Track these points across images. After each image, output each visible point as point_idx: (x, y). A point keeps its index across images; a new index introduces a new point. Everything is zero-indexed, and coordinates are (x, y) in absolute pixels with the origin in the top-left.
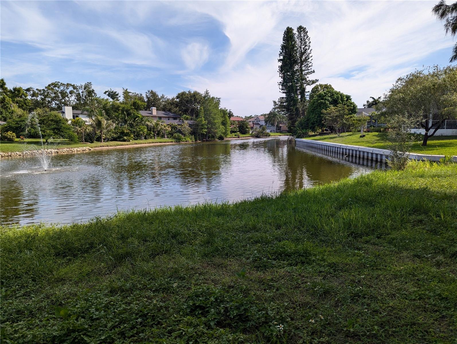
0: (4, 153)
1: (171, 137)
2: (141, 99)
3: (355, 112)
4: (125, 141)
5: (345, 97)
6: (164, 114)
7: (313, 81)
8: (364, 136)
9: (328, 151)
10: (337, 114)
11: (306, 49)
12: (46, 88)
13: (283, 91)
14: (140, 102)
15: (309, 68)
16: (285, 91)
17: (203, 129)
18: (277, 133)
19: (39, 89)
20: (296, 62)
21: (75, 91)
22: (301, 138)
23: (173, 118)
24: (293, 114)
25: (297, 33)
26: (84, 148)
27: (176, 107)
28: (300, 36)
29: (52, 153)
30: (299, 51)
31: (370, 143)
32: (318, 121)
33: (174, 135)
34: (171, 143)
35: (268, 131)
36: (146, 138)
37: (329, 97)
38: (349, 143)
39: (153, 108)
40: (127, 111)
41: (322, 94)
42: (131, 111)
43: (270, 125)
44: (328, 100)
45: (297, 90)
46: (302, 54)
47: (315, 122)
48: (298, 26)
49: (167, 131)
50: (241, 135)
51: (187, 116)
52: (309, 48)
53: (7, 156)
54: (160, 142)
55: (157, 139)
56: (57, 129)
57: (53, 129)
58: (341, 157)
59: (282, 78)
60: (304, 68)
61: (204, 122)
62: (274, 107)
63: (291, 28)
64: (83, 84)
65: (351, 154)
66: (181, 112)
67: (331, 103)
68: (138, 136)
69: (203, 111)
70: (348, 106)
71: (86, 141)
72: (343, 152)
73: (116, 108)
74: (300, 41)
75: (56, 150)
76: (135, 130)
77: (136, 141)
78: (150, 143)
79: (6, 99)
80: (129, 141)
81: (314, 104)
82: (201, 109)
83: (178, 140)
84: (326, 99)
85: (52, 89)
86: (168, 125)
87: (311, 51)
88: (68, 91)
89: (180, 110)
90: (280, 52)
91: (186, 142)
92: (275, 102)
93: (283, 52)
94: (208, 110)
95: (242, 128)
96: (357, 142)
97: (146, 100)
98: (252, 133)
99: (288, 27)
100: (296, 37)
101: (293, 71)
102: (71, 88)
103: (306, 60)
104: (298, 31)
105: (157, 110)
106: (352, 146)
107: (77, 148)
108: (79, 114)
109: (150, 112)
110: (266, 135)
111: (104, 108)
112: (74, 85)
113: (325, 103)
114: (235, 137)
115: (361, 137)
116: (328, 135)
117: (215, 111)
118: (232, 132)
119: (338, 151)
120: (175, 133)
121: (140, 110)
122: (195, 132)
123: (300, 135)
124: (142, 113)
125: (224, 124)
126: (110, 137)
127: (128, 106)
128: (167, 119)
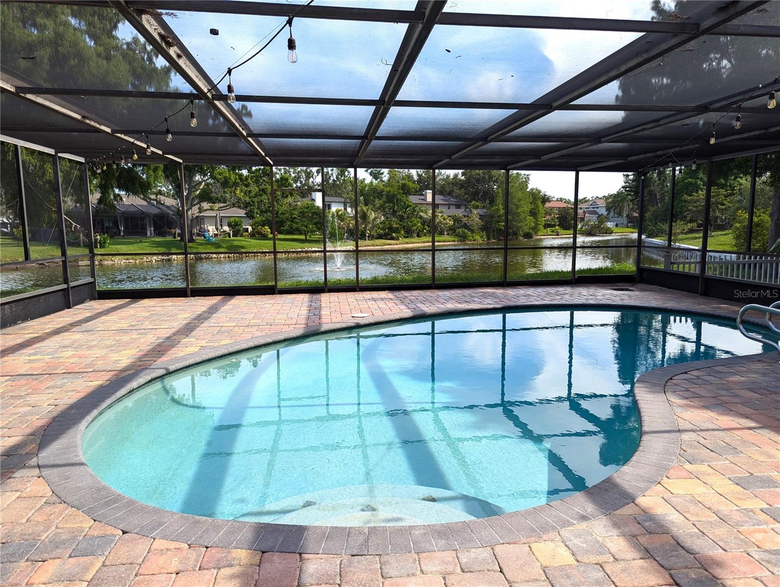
1: (452, 234)
2: (410, 177)
4: (392, 239)
6: (443, 200)
17: (500, 222)
18: (628, 227)
23: (455, 205)
27: (460, 189)
33: (457, 231)
34: (452, 243)
35: (609, 225)
36: (418, 236)
39: (428, 191)
43: (616, 215)
50: (562, 231)
51: (477, 204)
54: (438, 241)
61: (501, 212)
68: (409, 233)
69: (501, 193)
71: (348, 238)
76: (405, 224)
77: (407, 240)
78: (424, 242)
80: (399, 239)
82: (498, 191)
83: (463, 238)
86: (450, 216)
89: (466, 194)
91: (474, 240)
95: (564, 220)
97: (416, 178)
98: (582, 228)
105: (432, 194)
109: (422, 197)
110: (605, 231)
114: (551, 233)
117: (520, 195)
118: (546, 226)
120: (459, 229)
121: (410, 194)
122: (487, 227)
123: (652, 234)
124: (413, 199)
125: (534, 213)
126: (375, 234)
127: (394, 190)
128: (447, 207)
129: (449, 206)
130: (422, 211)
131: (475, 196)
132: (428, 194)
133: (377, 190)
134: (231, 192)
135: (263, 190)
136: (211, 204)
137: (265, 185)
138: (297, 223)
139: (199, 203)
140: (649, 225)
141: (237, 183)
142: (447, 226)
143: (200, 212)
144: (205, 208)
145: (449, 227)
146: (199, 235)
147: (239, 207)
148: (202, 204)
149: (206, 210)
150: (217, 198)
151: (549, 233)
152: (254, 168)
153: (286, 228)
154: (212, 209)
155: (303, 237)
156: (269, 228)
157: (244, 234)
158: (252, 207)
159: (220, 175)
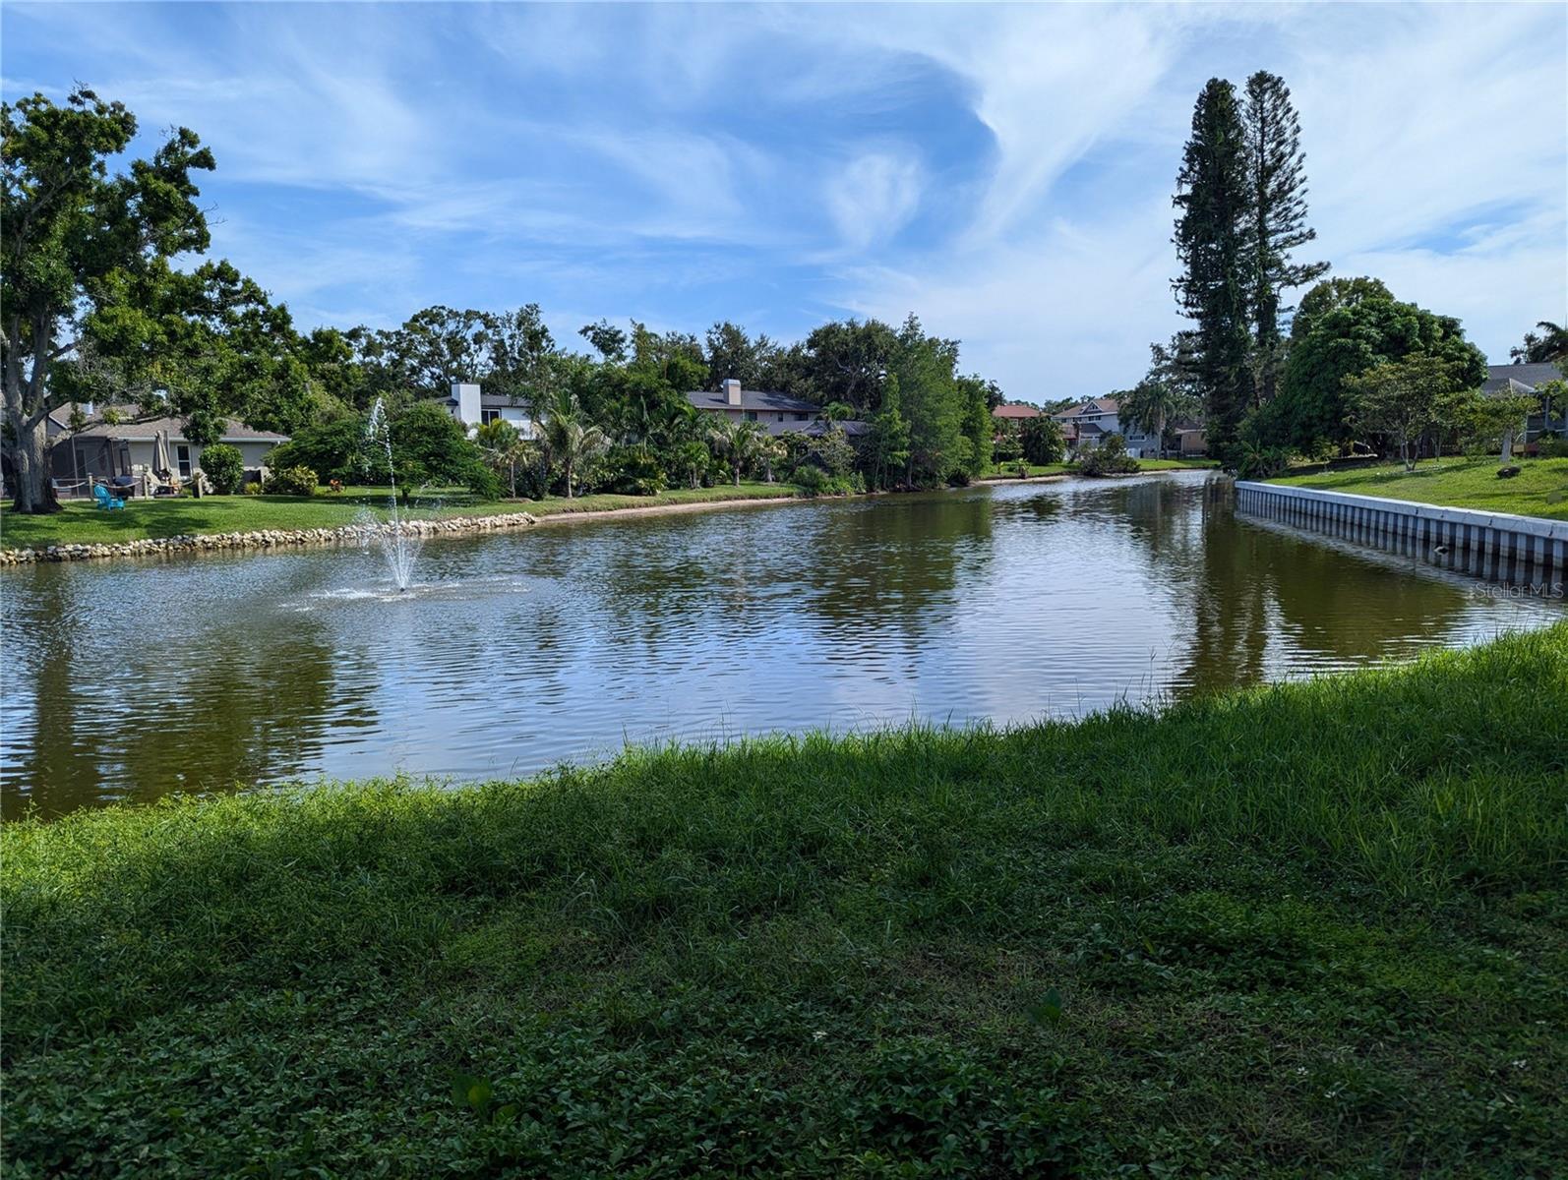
0: (284, 533)
1: (786, 479)
2: (692, 352)
3: (1478, 382)
4: (638, 492)
5: (1436, 326)
6: (765, 401)
7: (1309, 268)
8: (1514, 472)
9: (1364, 530)
10: (1406, 388)
11: (1282, 156)
12: (405, 326)
13: (1190, 309)
14: (688, 365)
15: (1294, 223)
16: (1200, 310)
17: (894, 449)
18: (1166, 459)
19: (386, 330)
20: (1241, 204)
21: (490, 332)
22: (1260, 478)
23: (793, 413)
24: (1228, 394)
25: (1248, 99)
26: (515, 516)
27: (806, 377)
28: (1257, 110)
29: (420, 533)
30: (1256, 162)
31: (1539, 499)
32: (1328, 416)
33: (798, 471)
34: (787, 499)
35: (1131, 453)
36: (705, 484)
37: (1372, 324)
38: (1452, 499)
39: (731, 381)
40: (648, 394)
41: (1345, 318)
42: (662, 393)
43: (1139, 433)
44: (1368, 339)
45: (1244, 304)
46: (1266, 173)
47: (1315, 421)
48: (1253, 75)
49: (775, 460)
50: (1032, 469)
51: (842, 408)
52: (1294, 149)
53: (293, 542)
54: (752, 497)
55: (742, 487)
56: (436, 455)
57: (425, 457)
58: (1419, 552)
59: (1186, 262)
60: (1272, 225)
61: (898, 426)
62: (1154, 366)
63: (1225, 81)
64: (515, 310)
65: (1459, 543)
66: (820, 393)
67: (1379, 349)
68: (680, 478)
69: (896, 387)
70: (1449, 358)
71: (521, 494)
72: (1427, 533)
73: (616, 386)
74: (1259, 125)
75: (431, 524)
76: (671, 456)
77: (675, 494)
78: (718, 499)
79: (293, 366)
80: (654, 494)
81: (1309, 356)
82: (890, 381)
83: (811, 488)
84: (1359, 336)
85: (423, 329)
86: (779, 438)
87: (1300, 161)
88: (469, 335)
89: (818, 388)
90: (1181, 169)
91: (837, 493)
92: (1158, 350)
93: (1191, 169)
94: (916, 384)
95: (1034, 445)
96: (1485, 496)
97: (708, 355)
98: (1072, 461)
99: (1214, 80)
100: (1244, 114)
101: (1232, 236)
102: (478, 326)
103: (1281, 193)
104: (1252, 92)
105: (742, 389)
106: (1466, 511)
107: (493, 518)
108: (499, 407)
109: (720, 396)
110: (1123, 468)
111: (576, 385)
112: (487, 315)
113: (1356, 348)
114: (1008, 474)
115: (1502, 475)
116: (1367, 467)
117: (939, 387)
118: (999, 457)
119: (1405, 528)
120: (801, 468)
121: (691, 389)
122: (867, 462)
123: (1255, 470)
124: (697, 400)
125: (970, 429)
126: (593, 482)
127: (649, 379)
128: (775, 417)
129: (780, 415)
130: (716, 427)
131: (837, 391)
132: (731, 389)
133: (610, 378)
145: (780, 461)
151: (1003, 474)
157: (249, 486)
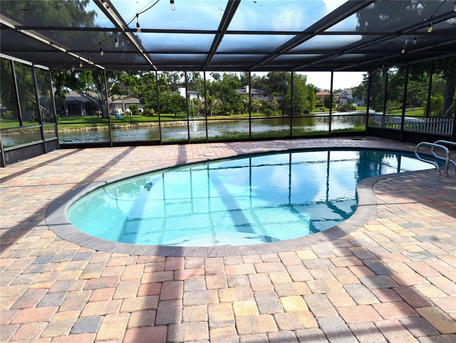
1: (262, 112)
2: (236, 78)
4: (227, 115)
6: (255, 91)
10: (411, 90)
14: (236, 82)
18: (365, 106)
23: (263, 95)
27: (266, 85)
33: (265, 110)
34: (262, 117)
39: (247, 86)
40: (226, 90)
42: (230, 90)
43: (358, 99)
50: (326, 109)
51: (276, 93)
54: (253, 116)
66: (270, 89)
68: (236, 112)
69: (290, 88)
73: (218, 88)
76: (234, 106)
77: (235, 116)
78: (245, 117)
80: (230, 115)
82: (288, 86)
83: (268, 114)
86: (260, 101)
91: (274, 116)
94: (295, 87)
95: (327, 103)
97: (240, 78)
98: (338, 107)
105: (249, 88)
108: (190, 94)
109: (244, 90)
110: (352, 109)
117: (301, 88)
118: (317, 106)
120: (265, 108)
121: (236, 88)
122: (282, 108)
123: (379, 110)
124: (238, 91)
125: (309, 99)
126: (216, 112)
127: (227, 86)
128: (258, 96)
129: (260, 95)
130: (244, 98)
131: (274, 89)
132: (247, 88)
133: (216, 86)
134: (131, 89)
135: (149, 87)
136: (119, 96)
137: (151, 84)
138: (170, 107)
139: (112, 95)
140: (377, 104)
141: (134, 83)
142: (259, 107)
143: (113, 101)
144: (115, 98)
145: (260, 107)
146: (112, 114)
147: (136, 97)
148: (113, 95)
149: (116, 99)
150: (123, 92)
151: (319, 111)
152: (143, 74)
153: (164, 109)
154: (119, 99)
155: (174, 115)
156: (154, 110)
157: (139, 113)
158: (144, 97)
159: (124, 78)
